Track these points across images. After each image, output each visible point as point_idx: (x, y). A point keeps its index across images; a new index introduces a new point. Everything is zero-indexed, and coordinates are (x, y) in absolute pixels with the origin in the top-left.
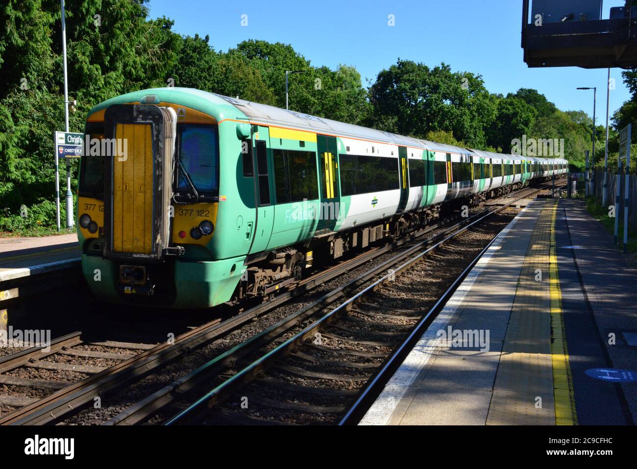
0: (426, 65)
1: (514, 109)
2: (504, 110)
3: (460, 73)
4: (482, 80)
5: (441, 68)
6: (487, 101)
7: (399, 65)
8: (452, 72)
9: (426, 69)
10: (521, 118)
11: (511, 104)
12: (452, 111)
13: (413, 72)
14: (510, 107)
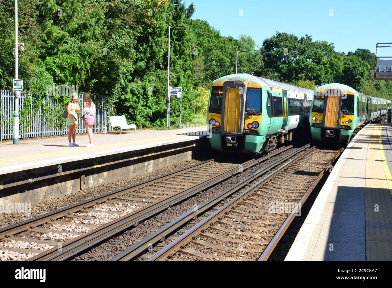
0: (295, 36)
1: (353, 64)
2: (346, 65)
3: (319, 41)
4: (333, 46)
5: (305, 38)
6: (336, 60)
7: (277, 36)
8: (313, 41)
9: (296, 38)
10: (358, 71)
11: (351, 60)
12: (313, 67)
13: (286, 40)
14: (350, 63)
